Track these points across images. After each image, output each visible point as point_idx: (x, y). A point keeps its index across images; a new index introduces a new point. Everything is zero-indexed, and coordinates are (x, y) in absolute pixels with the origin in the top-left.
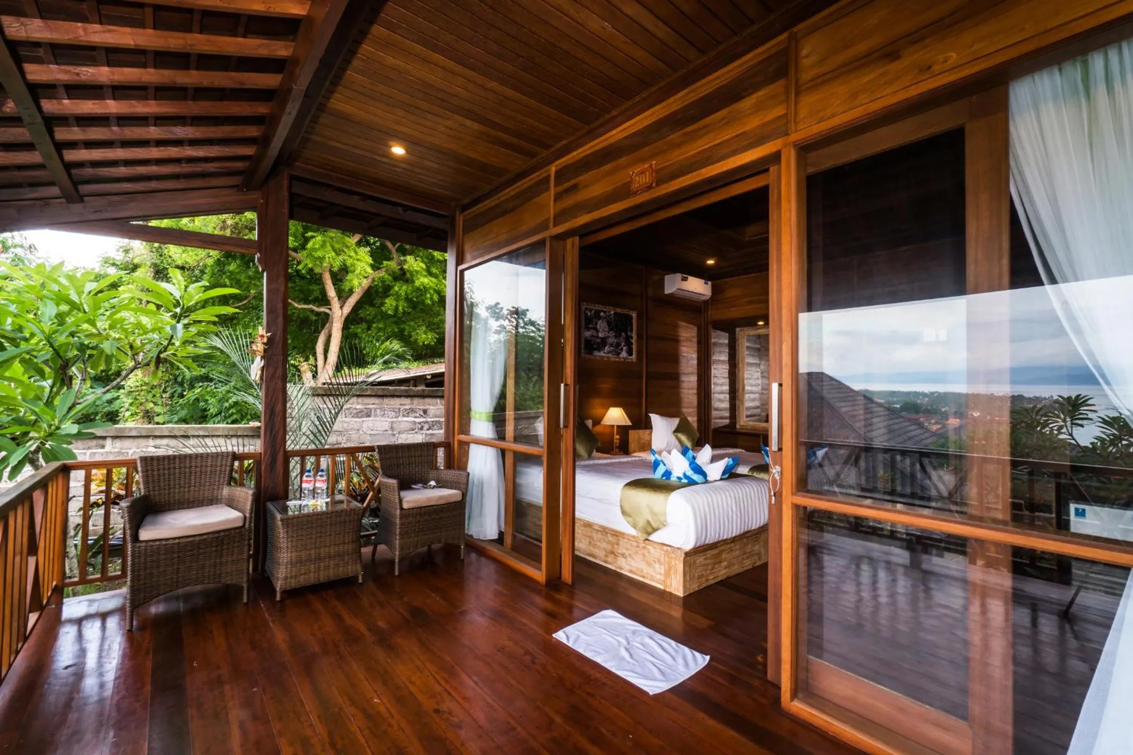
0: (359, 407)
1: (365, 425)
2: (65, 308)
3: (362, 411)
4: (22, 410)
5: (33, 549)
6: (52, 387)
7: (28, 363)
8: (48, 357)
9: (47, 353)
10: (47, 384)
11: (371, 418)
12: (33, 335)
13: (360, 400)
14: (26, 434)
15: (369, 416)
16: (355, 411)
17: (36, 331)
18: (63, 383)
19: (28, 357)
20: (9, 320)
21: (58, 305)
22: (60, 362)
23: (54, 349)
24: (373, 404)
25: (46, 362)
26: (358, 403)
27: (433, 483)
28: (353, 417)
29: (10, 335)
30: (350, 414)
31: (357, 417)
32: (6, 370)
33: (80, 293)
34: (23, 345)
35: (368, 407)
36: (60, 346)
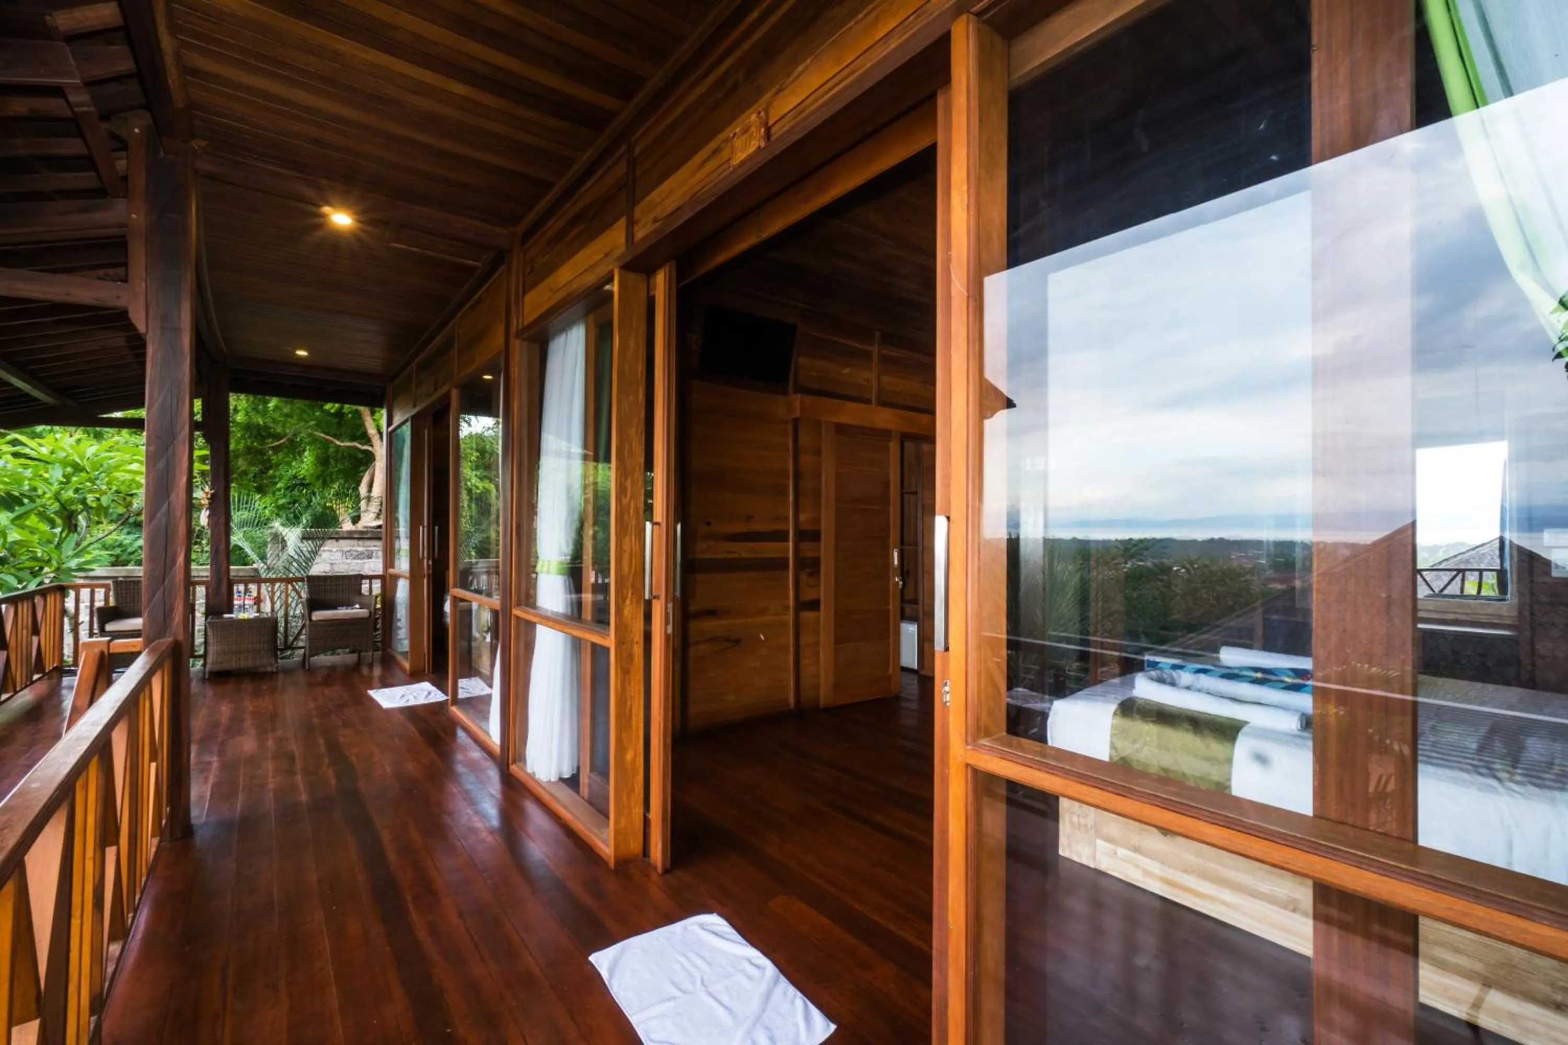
0: (360, 549)
1: (366, 566)
2: (69, 469)
3: (364, 553)
4: (39, 551)
5: (36, 631)
6: (61, 533)
7: (42, 516)
8: (57, 509)
9: (56, 506)
10: (58, 530)
11: (373, 560)
12: (44, 493)
13: (361, 542)
14: (41, 568)
15: (370, 557)
16: (356, 554)
17: (47, 490)
18: (70, 531)
19: (42, 509)
20: (26, 482)
21: (65, 467)
22: (66, 513)
23: (61, 503)
24: (375, 546)
25: (56, 513)
26: (359, 546)
27: (357, 606)
28: (354, 558)
29: (28, 494)
30: (351, 555)
31: (359, 559)
32: (25, 520)
33: (82, 458)
34: (38, 500)
35: (369, 549)
36: (66, 501)
